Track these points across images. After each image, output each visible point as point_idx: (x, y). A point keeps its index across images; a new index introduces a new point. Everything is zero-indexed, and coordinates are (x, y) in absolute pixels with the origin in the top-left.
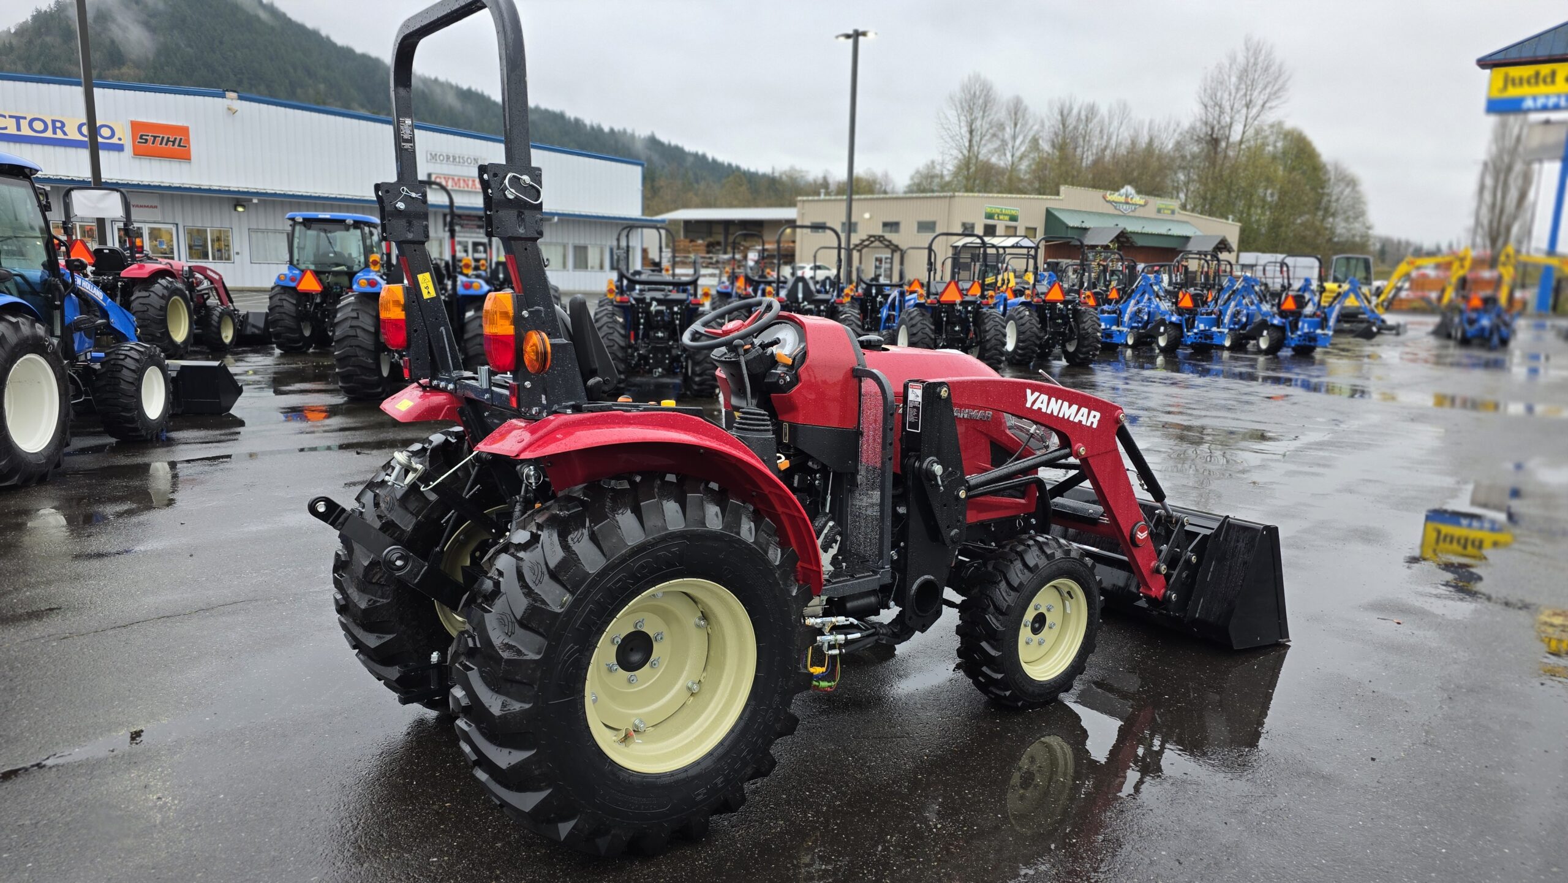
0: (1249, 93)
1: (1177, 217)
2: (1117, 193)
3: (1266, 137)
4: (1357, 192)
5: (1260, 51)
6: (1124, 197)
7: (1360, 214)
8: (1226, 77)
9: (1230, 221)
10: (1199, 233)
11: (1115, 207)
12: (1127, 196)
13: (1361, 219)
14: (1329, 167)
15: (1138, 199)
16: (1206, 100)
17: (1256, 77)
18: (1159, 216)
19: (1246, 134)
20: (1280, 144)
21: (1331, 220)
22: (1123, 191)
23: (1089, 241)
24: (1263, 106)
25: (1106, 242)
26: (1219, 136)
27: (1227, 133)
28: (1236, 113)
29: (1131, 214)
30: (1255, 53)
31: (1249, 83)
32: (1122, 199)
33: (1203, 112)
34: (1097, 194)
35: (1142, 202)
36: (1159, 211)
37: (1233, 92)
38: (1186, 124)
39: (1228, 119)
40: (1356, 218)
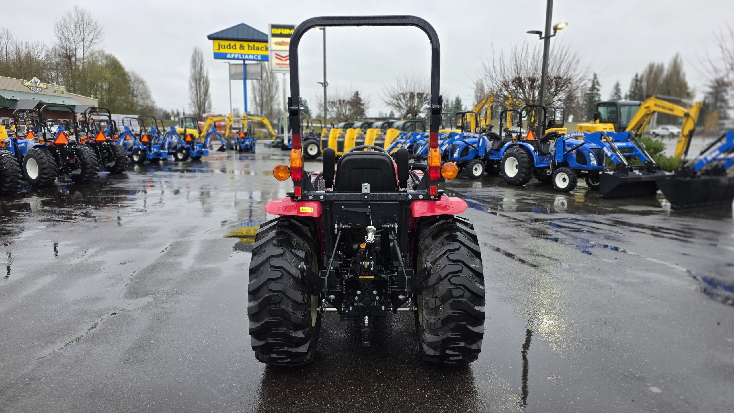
0: (82, 34)
1: (64, 95)
2: (29, 82)
3: (96, 57)
4: (145, 87)
5: (84, 14)
6: (34, 83)
7: (148, 97)
8: (68, 25)
9: (92, 98)
10: (79, 104)
11: (30, 89)
12: (36, 83)
13: (149, 99)
14: (130, 74)
15: (42, 85)
16: (60, 35)
17: (85, 27)
18: (55, 94)
19: (85, 55)
20: (104, 61)
21: (135, 99)
22: (33, 80)
23: (20, 106)
24: (91, 41)
25: (32, 108)
26: (71, 55)
27: (74, 53)
28: (77, 44)
29: (40, 93)
30: (81, 14)
31: (82, 29)
32: (33, 85)
33: (59, 41)
34: (19, 81)
35: (45, 87)
36: (55, 92)
37: (74, 33)
38: (50, 47)
39: (74, 46)
40: (147, 98)
